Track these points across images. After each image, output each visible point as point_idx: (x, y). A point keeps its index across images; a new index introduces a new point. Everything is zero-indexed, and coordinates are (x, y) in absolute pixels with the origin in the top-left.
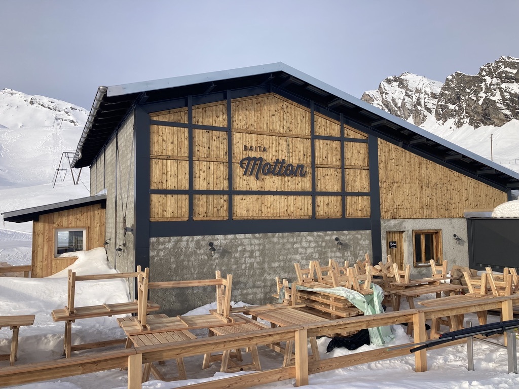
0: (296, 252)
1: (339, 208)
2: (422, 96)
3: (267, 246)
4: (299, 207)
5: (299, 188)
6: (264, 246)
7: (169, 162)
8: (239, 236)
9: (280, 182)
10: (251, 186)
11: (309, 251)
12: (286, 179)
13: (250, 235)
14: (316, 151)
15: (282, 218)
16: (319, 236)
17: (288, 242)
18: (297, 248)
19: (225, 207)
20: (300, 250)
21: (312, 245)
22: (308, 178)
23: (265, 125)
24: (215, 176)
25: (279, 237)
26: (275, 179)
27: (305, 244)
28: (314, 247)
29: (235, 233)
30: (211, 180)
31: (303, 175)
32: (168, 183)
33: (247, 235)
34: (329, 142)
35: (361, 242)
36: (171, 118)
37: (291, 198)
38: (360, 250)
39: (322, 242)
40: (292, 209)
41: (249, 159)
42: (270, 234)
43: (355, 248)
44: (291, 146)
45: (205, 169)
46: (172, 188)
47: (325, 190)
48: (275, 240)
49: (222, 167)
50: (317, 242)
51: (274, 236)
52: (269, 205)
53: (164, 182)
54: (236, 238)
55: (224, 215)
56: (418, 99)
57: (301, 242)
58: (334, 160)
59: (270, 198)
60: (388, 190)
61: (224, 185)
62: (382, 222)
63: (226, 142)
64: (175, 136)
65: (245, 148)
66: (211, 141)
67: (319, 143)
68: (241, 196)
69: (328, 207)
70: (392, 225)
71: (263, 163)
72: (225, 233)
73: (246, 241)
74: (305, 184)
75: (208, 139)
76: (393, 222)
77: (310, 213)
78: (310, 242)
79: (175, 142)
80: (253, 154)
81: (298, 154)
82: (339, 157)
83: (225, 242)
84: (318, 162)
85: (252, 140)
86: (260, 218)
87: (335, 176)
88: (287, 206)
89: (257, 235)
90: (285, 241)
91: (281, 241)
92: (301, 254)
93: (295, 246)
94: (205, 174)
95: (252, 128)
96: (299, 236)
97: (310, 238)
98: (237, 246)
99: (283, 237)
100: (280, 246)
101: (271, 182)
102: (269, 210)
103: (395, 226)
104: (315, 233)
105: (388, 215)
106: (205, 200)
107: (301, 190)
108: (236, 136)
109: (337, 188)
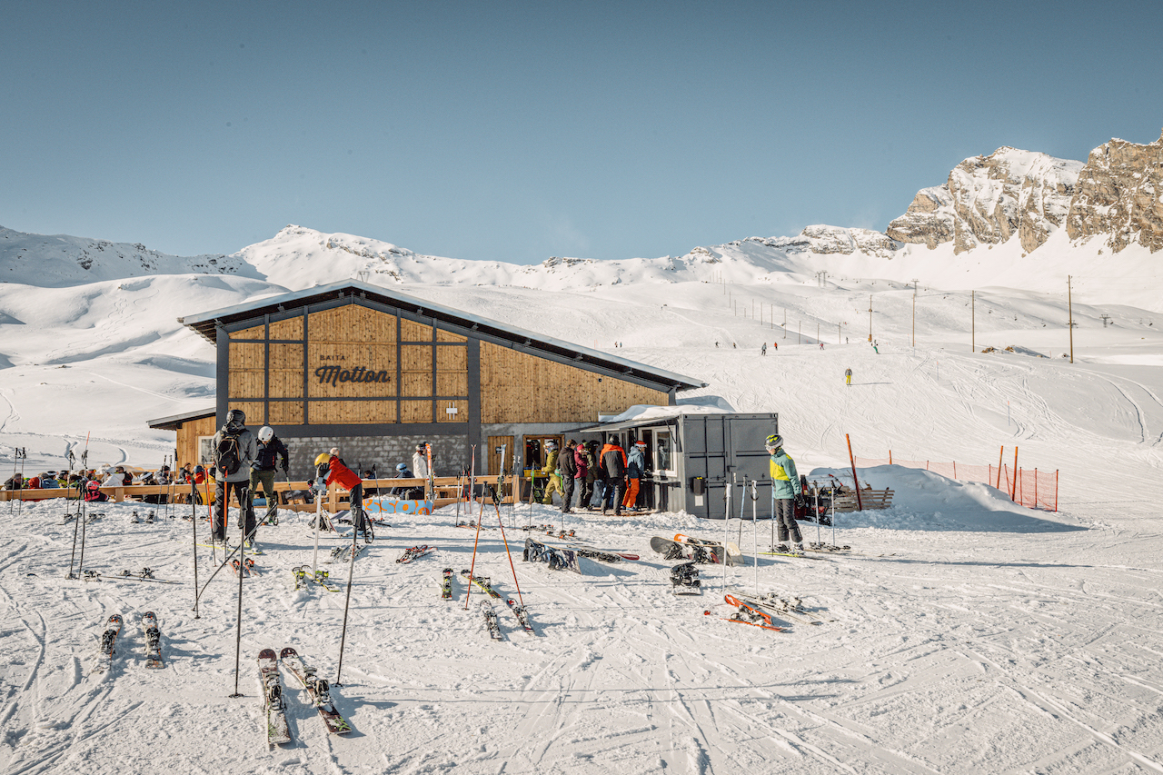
0: (377, 455)
1: (428, 412)
2: (1039, 191)
3: (345, 449)
4: (382, 412)
5: (383, 393)
6: (342, 449)
7: (246, 374)
8: (314, 439)
9: (361, 388)
10: (328, 392)
11: (392, 454)
12: (368, 385)
13: (327, 439)
14: (402, 357)
15: (361, 423)
16: (406, 440)
17: (368, 446)
18: (379, 452)
19: (301, 413)
20: (382, 453)
21: (395, 448)
22: (394, 384)
23: (345, 335)
24: (291, 385)
25: (358, 441)
26: (356, 385)
27: (387, 448)
28: (399, 451)
29: (311, 437)
30: (287, 388)
31: (386, 380)
32: (246, 393)
33: (324, 439)
34: (419, 347)
35: (455, 446)
36: (248, 335)
37: (373, 403)
38: (453, 454)
39: (408, 446)
40: (374, 414)
41: (325, 368)
42: (348, 438)
43: (448, 452)
44: (374, 353)
45: (281, 379)
46: (249, 396)
47: (413, 395)
48: (354, 443)
49: (298, 377)
50: (402, 446)
51: (352, 440)
52: (348, 411)
53: (242, 392)
54: (312, 441)
55: (299, 420)
56: (1031, 199)
57: (383, 446)
58: (425, 365)
59: (350, 404)
60: (491, 393)
61: (300, 393)
62: (482, 427)
63: (302, 353)
64: (253, 352)
65: (322, 358)
66: (288, 354)
67: (406, 350)
68: (318, 402)
69: (415, 411)
70: (496, 429)
71: (341, 371)
72: (301, 437)
73: (322, 444)
74: (390, 389)
75: (285, 352)
76: (497, 427)
77: (395, 418)
78: (393, 446)
79: (253, 357)
80: (331, 363)
81: (382, 360)
82: (430, 362)
83: (300, 444)
84: (404, 367)
85: (331, 350)
86: (338, 423)
87: (425, 381)
88: (369, 411)
89: (334, 439)
90: (365, 444)
91: (360, 444)
92: (383, 457)
93: (377, 449)
94: (281, 384)
95: (331, 339)
96: (381, 440)
97: (393, 442)
98: (313, 448)
99: (362, 441)
100: (359, 449)
101: (349, 389)
102: (348, 415)
103: (499, 430)
104: (400, 438)
105: (492, 419)
106: (281, 407)
107: (384, 395)
108: (312, 347)
109: (427, 392)
